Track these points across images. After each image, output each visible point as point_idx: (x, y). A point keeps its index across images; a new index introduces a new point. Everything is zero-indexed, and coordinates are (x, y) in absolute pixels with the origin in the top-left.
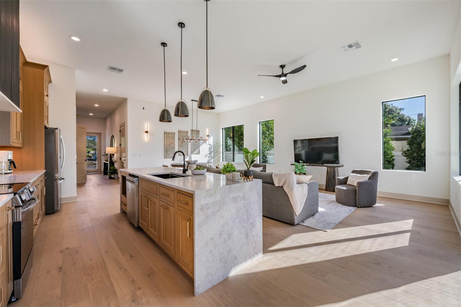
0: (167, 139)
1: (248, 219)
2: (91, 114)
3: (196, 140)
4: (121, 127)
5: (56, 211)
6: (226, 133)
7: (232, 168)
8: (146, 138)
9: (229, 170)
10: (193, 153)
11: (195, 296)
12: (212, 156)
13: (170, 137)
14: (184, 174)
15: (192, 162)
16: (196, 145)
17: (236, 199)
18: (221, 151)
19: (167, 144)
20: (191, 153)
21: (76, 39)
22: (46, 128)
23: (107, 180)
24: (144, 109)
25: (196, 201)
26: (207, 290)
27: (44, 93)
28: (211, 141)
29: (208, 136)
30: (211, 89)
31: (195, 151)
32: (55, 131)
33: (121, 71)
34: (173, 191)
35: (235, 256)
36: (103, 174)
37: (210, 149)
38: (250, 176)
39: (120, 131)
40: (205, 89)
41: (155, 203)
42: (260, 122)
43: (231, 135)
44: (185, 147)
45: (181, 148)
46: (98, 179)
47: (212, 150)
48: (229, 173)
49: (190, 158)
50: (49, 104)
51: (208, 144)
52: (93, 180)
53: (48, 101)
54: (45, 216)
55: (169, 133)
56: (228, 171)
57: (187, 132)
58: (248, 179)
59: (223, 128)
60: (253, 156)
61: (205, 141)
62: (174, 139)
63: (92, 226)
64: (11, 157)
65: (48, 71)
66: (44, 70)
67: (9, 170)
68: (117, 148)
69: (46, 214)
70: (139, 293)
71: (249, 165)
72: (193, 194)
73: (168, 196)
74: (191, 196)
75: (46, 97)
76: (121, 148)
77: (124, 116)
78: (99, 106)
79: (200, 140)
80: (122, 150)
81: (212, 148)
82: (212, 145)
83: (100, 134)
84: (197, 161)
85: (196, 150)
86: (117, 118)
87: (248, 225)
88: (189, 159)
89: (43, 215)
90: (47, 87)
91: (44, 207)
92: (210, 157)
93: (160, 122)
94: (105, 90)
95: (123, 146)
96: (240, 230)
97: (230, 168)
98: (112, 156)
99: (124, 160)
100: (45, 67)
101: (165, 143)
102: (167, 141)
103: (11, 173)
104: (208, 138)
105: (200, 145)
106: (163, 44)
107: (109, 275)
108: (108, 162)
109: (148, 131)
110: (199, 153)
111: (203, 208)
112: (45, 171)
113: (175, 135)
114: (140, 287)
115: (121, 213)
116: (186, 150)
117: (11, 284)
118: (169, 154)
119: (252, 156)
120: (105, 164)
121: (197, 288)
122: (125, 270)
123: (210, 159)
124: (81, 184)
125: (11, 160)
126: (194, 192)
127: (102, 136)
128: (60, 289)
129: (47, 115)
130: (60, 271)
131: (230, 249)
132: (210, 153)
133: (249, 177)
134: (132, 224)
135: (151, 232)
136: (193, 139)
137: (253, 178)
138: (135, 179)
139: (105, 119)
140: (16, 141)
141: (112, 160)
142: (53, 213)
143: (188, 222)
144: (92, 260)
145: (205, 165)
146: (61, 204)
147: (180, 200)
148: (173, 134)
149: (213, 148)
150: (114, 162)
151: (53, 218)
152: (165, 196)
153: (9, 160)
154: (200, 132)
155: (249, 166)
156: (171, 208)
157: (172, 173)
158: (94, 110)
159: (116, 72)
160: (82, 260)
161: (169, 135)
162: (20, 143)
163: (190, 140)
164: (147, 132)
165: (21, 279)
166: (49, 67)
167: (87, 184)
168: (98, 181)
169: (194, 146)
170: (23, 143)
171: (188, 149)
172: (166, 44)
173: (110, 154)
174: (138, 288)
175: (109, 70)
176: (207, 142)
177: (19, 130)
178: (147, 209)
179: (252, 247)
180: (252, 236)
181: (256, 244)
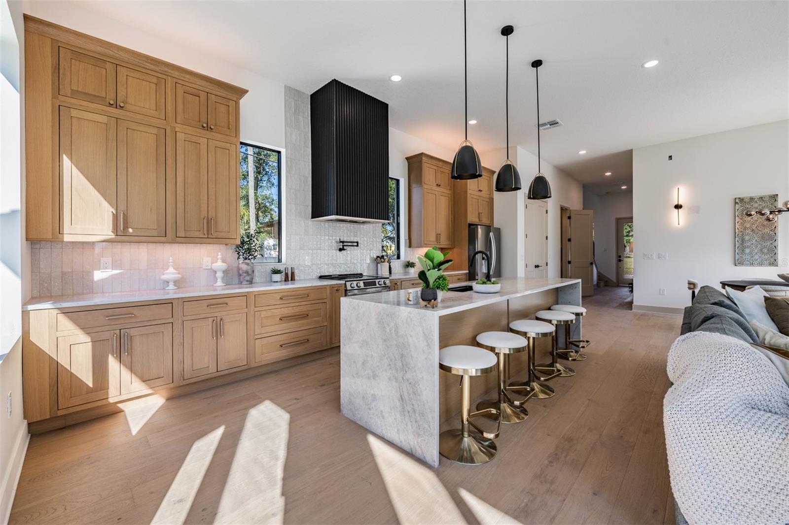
1: (405, 372)
2: (624, 187)
8: (676, 219)
11: (340, 413)
13: (759, 207)
19: (745, 228)
21: (472, 122)
27: (466, 191)
33: (553, 123)
55: (752, 199)
87: (404, 381)
96: (389, 379)
101: (737, 226)
102: (745, 221)
106: (535, 64)
109: (681, 203)
112: (468, 272)
131: (375, 395)
140: (433, 243)
148: (766, 199)
161: (753, 203)
162: (443, 244)
164: (678, 207)
177: (441, 232)
179: (412, 428)
180: (412, 407)
181: (420, 429)
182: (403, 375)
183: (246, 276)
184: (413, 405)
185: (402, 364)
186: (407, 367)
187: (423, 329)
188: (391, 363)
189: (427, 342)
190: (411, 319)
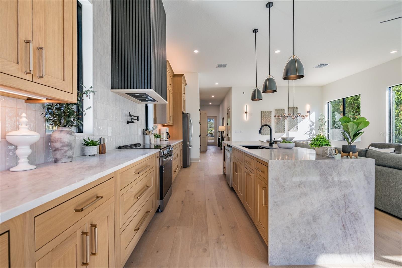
0: (263, 117)
1: (347, 207)
2: (210, 103)
3: (293, 117)
4: (228, 110)
5: (188, 166)
6: (333, 107)
7: (323, 142)
8: (246, 117)
9: (320, 144)
10: (290, 130)
11: (269, 265)
12: (314, 133)
13: (267, 115)
14: (271, 147)
15: (288, 139)
16: (294, 122)
17: (326, 178)
18: (326, 127)
19: (264, 122)
20: (288, 131)
21: (196, 51)
22: (183, 113)
23: (219, 150)
24: (244, 94)
25: (270, 171)
26: (283, 266)
27: (182, 92)
28: (312, 117)
29: (309, 112)
30: (298, 56)
31: (292, 128)
32: (187, 115)
33: (225, 66)
34: (253, 159)
35: (323, 244)
36: (217, 146)
37: (311, 126)
38: (351, 153)
39: (227, 113)
40: (292, 58)
41: (242, 169)
42: (390, 88)
43: (341, 109)
44: (281, 124)
45: (277, 125)
46: (214, 149)
47: (314, 127)
48: (319, 147)
49: (288, 134)
50: (186, 98)
51: (309, 120)
52: (212, 149)
53: (185, 97)
54: (183, 168)
55: (266, 112)
56: (318, 145)
57: (284, 109)
58: (349, 156)
59: (328, 102)
60: (357, 127)
61: (304, 117)
62: (270, 117)
63: (204, 180)
64: (168, 131)
65: (184, 77)
66: (182, 77)
67: (167, 138)
68: (226, 126)
69: (183, 167)
70: (222, 238)
71: (350, 138)
72: (267, 163)
73: (249, 163)
74: (265, 164)
75: (183, 95)
76: (228, 126)
77: (230, 102)
78: (214, 97)
79: (297, 116)
80: (229, 129)
81: (313, 125)
82: (314, 122)
83: (216, 117)
84: (294, 138)
85: (294, 127)
86: (226, 104)
87: (346, 214)
88: (286, 135)
89: (181, 168)
90: (185, 88)
91: (182, 162)
92: (311, 135)
93: (252, 101)
94: (217, 84)
95: (229, 125)
96: (332, 217)
97: (321, 142)
98: (223, 133)
99: (230, 136)
100: (182, 75)
101: (262, 121)
102: (264, 119)
103: (168, 140)
104: (308, 114)
105: (299, 122)
106: (254, 31)
107: (207, 216)
108: (220, 137)
109: (247, 111)
110: (297, 130)
111: (278, 178)
112: (183, 140)
113: (271, 113)
114: (224, 234)
115: (223, 175)
116: (283, 127)
117: (158, 201)
118: (265, 131)
119: (355, 127)
120: (219, 139)
121: (270, 258)
122: (217, 217)
123: (310, 136)
124: (203, 151)
125: (168, 133)
126: (268, 161)
127: (217, 118)
128: (180, 214)
129: (184, 106)
130: (182, 203)
131: (315, 234)
132: (312, 130)
133: (349, 153)
134: (228, 184)
135: (239, 193)
136: (289, 116)
137: (358, 156)
138: (230, 148)
139: (219, 106)
140: (169, 122)
141: (223, 136)
142: (187, 167)
143: (263, 190)
144: (199, 202)
145: (303, 142)
146: (191, 162)
147: (258, 168)
148: (269, 112)
149: (315, 125)
150: (224, 137)
151: (186, 170)
152: (247, 163)
153: (167, 133)
154: (299, 108)
155: (350, 140)
156: (252, 175)
157: (260, 146)
158: (212, 100)
159: (222, 68)
160: (194, 200)
161: (266, 113)
162: (171, 123)
163: (286, 117)
164: (246, 113)
165: (163, 200)
166: (184, 75)
167: (207, 152)
168: (214, 151)
169: (291, 123)
170: (173, 123)
171: (285, 126)
172: (257, 30)
173: (221, 131)
174: (222, 234)
175: (218, 68)
176: (307, 118)
177: (171, 115)
178: (236, 173)
179: (354, 245)
180: (354, 230)
181: (360, 242)
182: (346, 210)
183: (68, 150)
184: (354, 228)
185: (345, 202)
186: (349, 203)
187: (364, 172)
188: (333, 204)
189: (367, 180)
190: (353, 167)
